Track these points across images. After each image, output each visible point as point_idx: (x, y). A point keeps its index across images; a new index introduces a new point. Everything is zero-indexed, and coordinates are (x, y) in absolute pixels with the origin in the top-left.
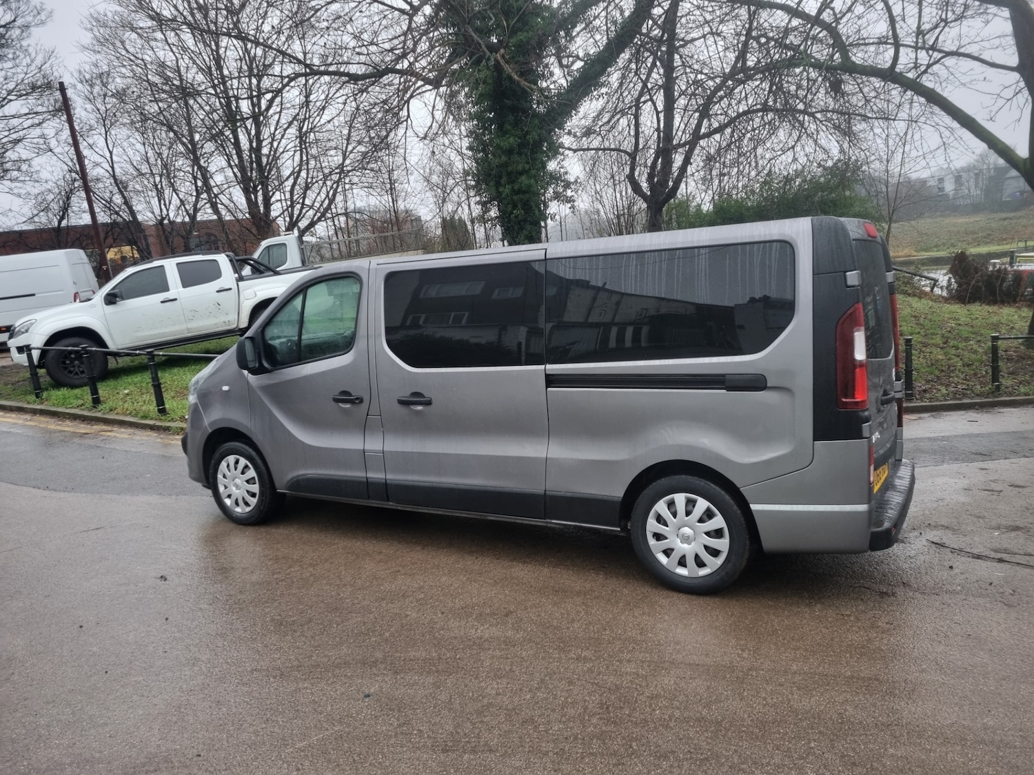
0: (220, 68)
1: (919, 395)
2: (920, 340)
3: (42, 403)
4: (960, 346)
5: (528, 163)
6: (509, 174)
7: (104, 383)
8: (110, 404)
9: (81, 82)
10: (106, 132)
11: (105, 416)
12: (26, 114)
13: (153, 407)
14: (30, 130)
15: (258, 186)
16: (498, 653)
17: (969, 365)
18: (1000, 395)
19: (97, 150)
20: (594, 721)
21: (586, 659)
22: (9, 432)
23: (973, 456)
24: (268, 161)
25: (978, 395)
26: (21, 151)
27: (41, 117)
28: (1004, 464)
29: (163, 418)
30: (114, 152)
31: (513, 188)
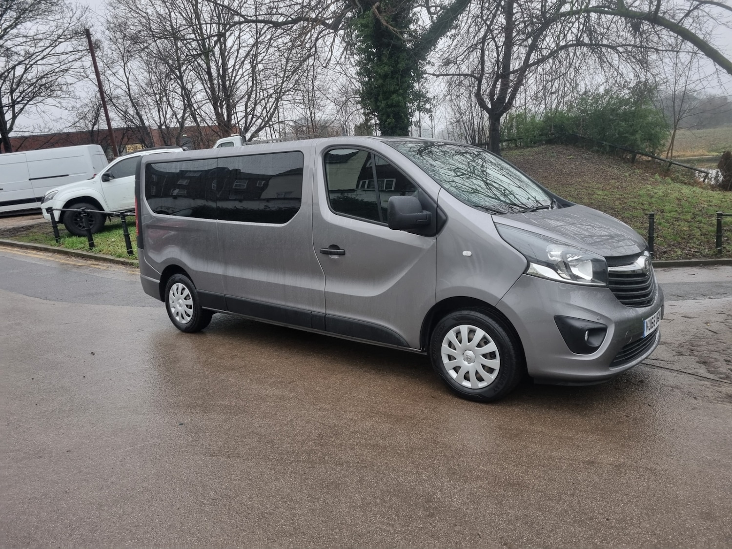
0: (198, 17)
1: (659, 255)
2: (675, 216)
3: (59, 246)
4: (703, 221)
5: (398, 85)
6: (384, 93)
7: (101, 234)
8: (101, 247)
9: (108, 29)
10: (124, 64)
11: (96, 255)
12: (71, 52)
13: (125, 250)
14: (73, 63)
15: (223, 101)
16: (273, 404)
17: (705, 235)
18: (722, 257)
19: (118, 76)
20: (310, 443)
21: (325, 409)
22: (35, 264)
23: (672, 297)
24: (230, 84)
25: (704, 256)
26: (68, 78)
27: (80, 54)
28: (690, 303)
29: (130, 257)
30: (130, 79)
31: (387, 103)
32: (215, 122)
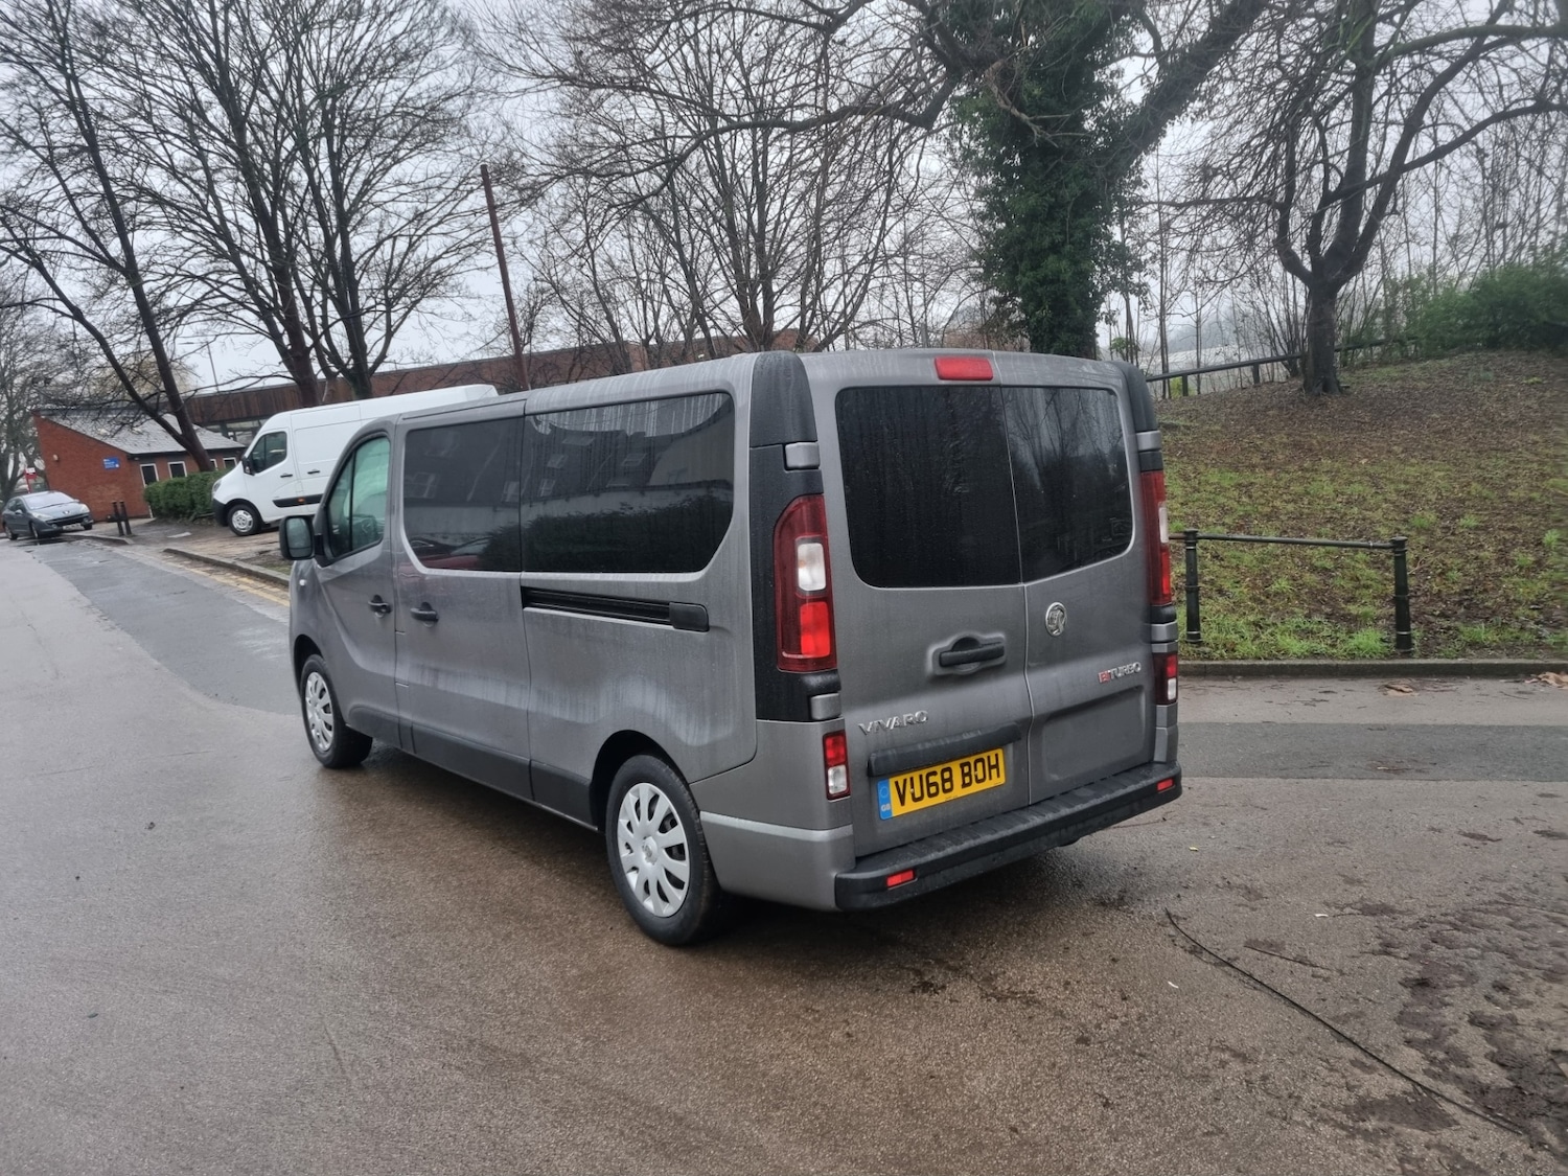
5: (1062, 232)
31: (1036, 275)
32: (741, 328)
